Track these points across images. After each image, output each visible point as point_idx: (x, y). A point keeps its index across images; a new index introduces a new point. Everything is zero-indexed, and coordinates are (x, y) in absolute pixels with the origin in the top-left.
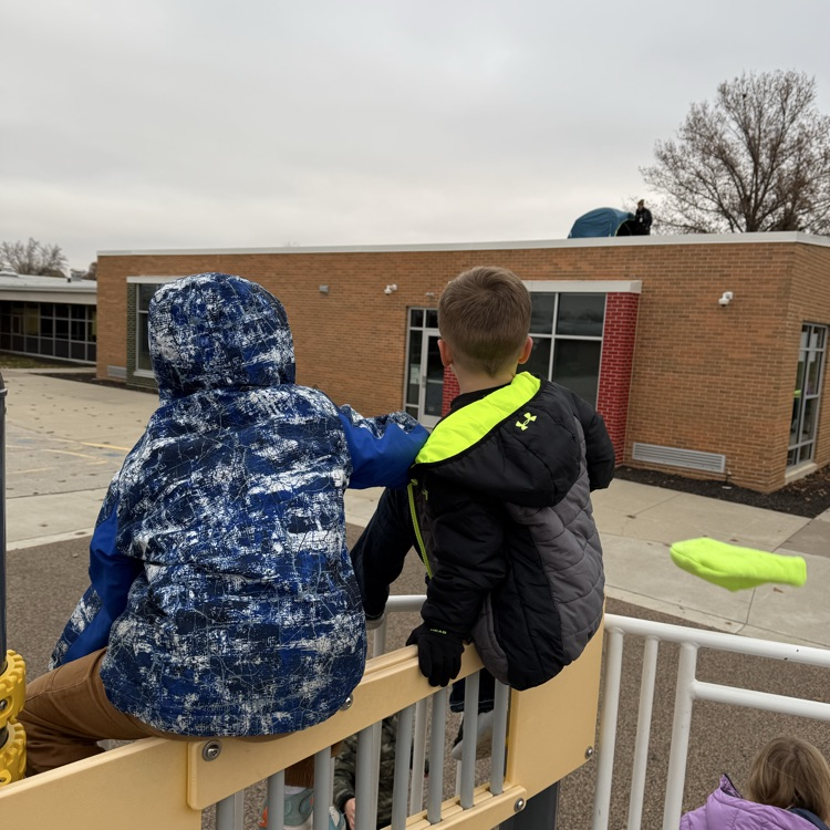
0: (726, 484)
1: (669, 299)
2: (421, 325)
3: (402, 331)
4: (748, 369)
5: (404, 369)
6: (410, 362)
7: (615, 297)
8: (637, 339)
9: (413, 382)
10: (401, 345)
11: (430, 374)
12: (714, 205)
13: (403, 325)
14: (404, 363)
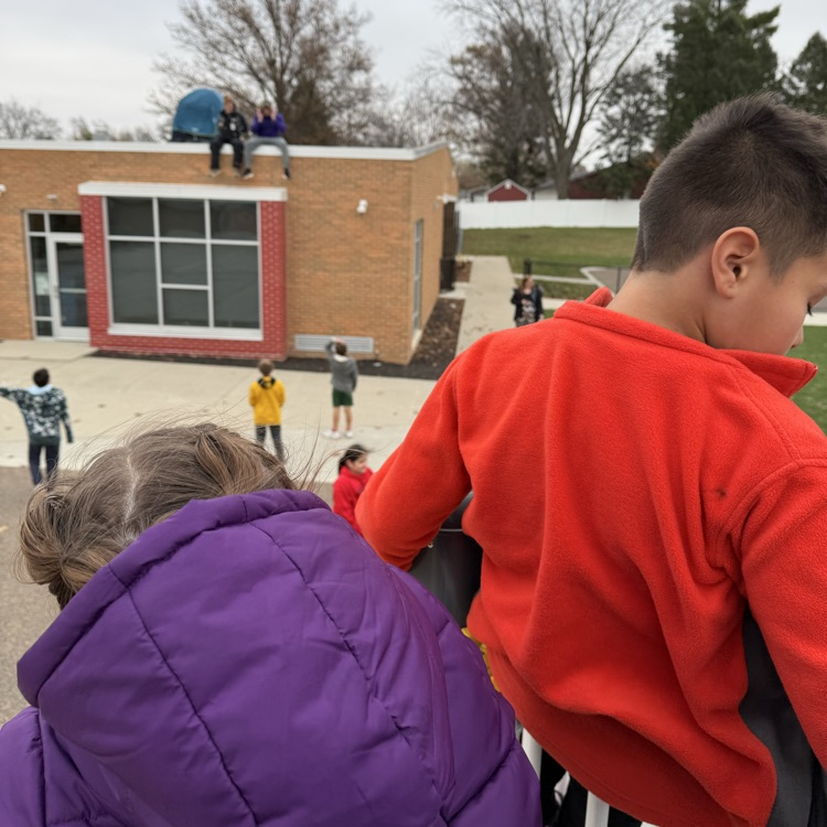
0: (376, 361)
1: (313, 207)
2: (43, 230)
3: (19, 238)
4: (384, 266)
5: (27, 280)
6: (34, 270)
7: (267, 205)
8: (289, 242)
9: (41, 292)
10: (20, 253)
11: (62, 283)
12: (242, 67)
13: (20, 231)
14: (26, 274)
